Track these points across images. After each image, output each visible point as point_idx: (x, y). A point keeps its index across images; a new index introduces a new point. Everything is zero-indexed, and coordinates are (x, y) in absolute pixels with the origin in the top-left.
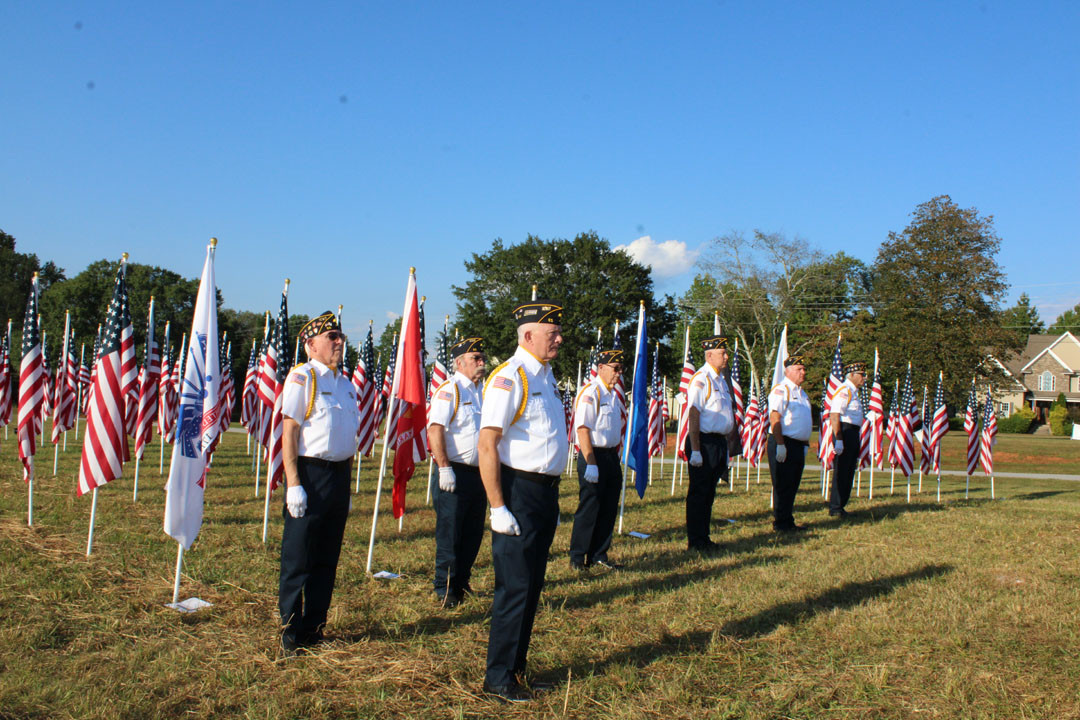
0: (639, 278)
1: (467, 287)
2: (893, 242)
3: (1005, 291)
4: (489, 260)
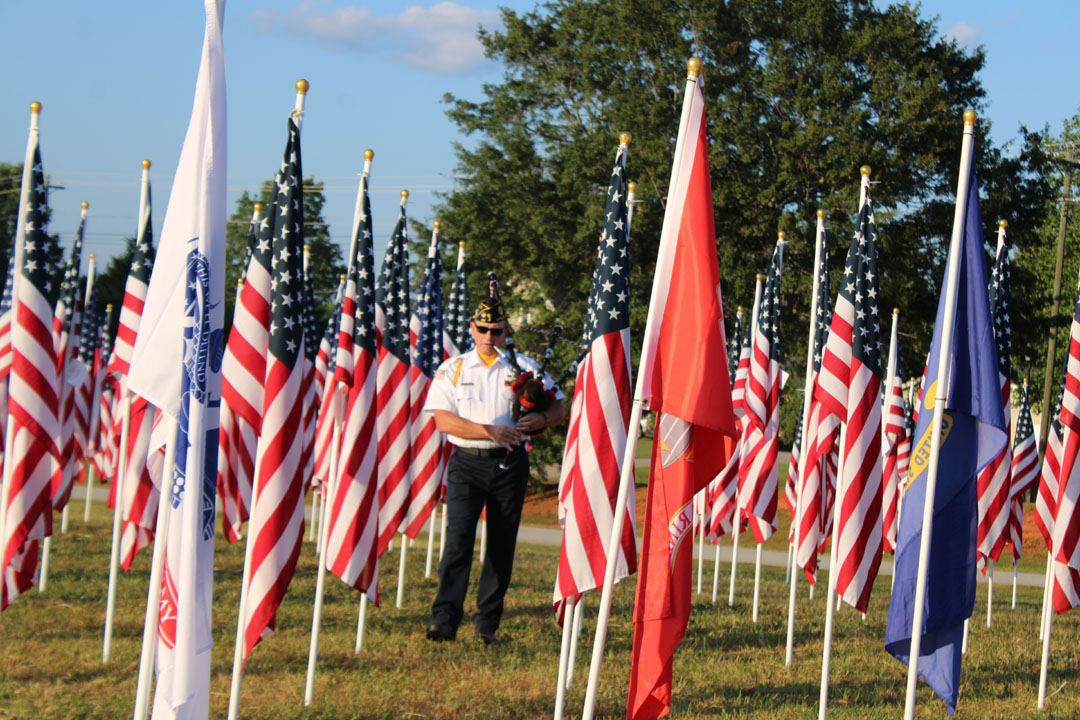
0: (950, 83)
1: (486, 98)
4: (547, 27)
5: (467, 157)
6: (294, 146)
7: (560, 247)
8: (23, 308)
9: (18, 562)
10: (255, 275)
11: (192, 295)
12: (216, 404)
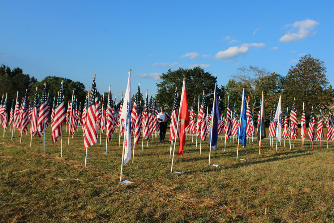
0: (213, 81)
1: (161, 83)
2: (293, 69)
3: (328, 84)
4: (167, 75)
5: (159, 90)
6: (139, 89)
7: (169, 100)
8: (109, 108)
9: (109, 137)
10: (135, 104)
11: (128, 107)
12: (131, 119)
